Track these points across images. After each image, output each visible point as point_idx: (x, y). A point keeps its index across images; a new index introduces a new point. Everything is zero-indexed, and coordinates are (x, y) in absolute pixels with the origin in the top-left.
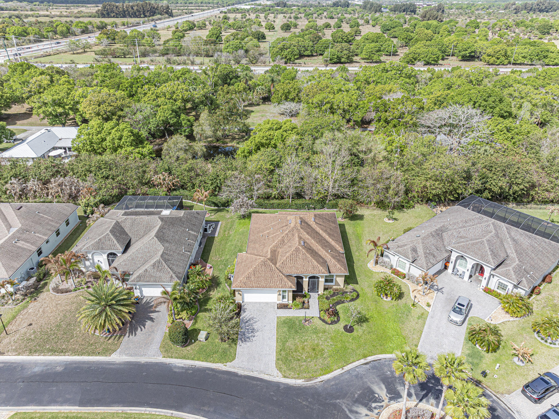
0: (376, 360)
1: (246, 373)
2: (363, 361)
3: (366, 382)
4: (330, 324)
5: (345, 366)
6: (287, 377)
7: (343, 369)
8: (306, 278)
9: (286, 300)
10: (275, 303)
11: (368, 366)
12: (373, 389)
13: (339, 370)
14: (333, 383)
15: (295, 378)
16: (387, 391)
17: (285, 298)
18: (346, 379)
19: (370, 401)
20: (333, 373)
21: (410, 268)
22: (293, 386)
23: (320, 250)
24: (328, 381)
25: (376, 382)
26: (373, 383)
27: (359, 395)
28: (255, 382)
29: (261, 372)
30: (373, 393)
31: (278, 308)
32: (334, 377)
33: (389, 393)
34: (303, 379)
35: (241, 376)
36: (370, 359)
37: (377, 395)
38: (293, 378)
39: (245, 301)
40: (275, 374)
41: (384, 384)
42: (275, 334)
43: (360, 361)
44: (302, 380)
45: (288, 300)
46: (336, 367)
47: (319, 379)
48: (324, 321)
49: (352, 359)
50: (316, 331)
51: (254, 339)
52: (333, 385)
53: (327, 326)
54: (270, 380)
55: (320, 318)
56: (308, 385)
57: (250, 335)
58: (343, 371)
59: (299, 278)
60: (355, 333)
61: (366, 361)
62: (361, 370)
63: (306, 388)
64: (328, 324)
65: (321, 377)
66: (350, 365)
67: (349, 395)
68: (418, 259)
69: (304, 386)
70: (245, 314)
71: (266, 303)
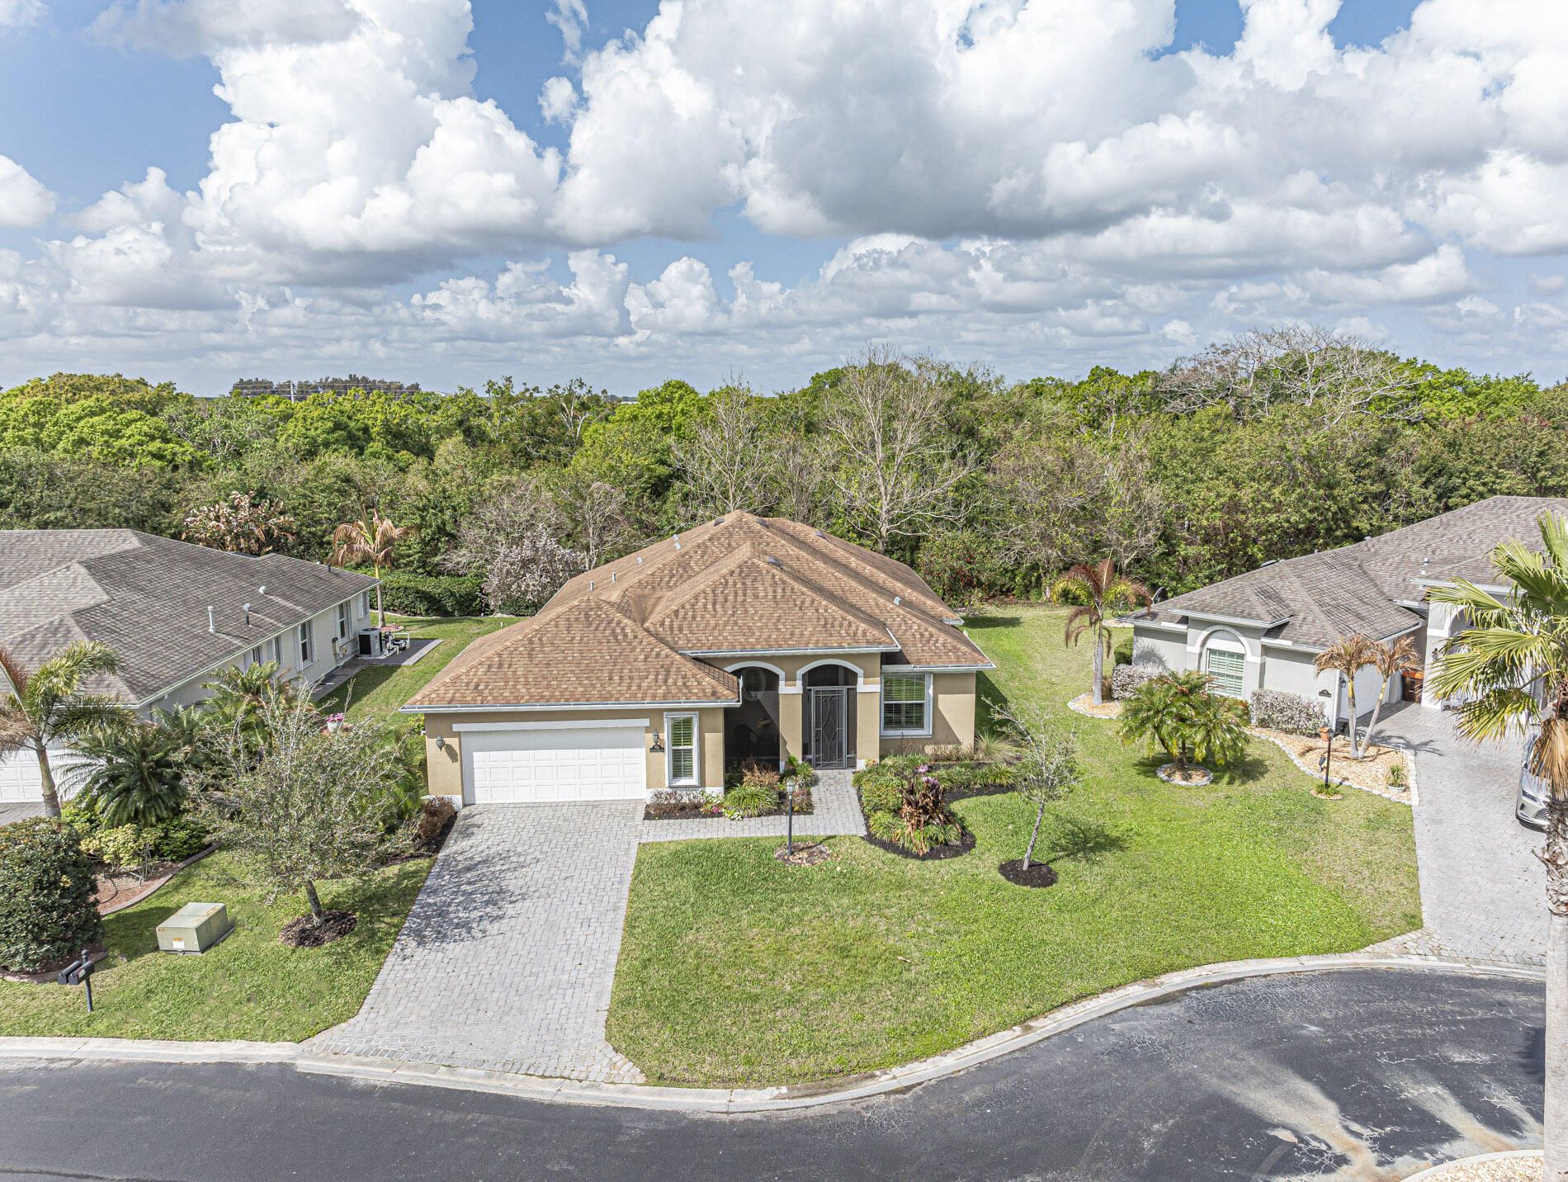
0: (1215, 985)
1: (406, 1076)
2: (1137, 992)
3: (1191, 1076)
4: (924, 858)
5: (1043, 1013)
6: (676, 1082)
7: (1028, 1029)
8: (790, 678)
9: (693, 781)
10: (637, 801)
11: (1175, 1009)
12: (1250, 1105)
13: (1007, 1034)
14: (978, 1092)
15: (728, 1082)
16: (1344, 1109)
17: (689, 774)
18: (1061, 1070)
19: (1255, 1167)
20: (969, 1049)
21: (1263, 666)
22: (708, 1124)
23: (852, 590)
24: (945, 1085)
25: (1254, 1072)
26: (1237, 1078)
27: (1168, 1141)
28: (450, 1117)
29: (509, 1066)
30: (1257, 1123)
31: (648, 816)
32: (981, 1067)
33: (1364, 1122)
34: (778, 1083)
35: (368, 1093)
36: (1174, 981)
37: (1285, 1135)
38: (709, 1082)
39: (481, 797)
40: (599, 1071)
41: (1307, 1077)
42: (624, 904)
43: (1120, 993)
44: (772, 1091)
45: (703, 783)
46: (983, 1022)
47: (885, 1081)
48: (890, 846)
49: (1072, 988)
50: (848, 883)
51: (493, 929)
52: (979, 1103)
53: (913, 864)
54: (560, 1099)
55: (871, 838)
56: (818, 1111)
57: (475, 914)
58: (1032, 1038)
59: (758, 681)
60: (1063, 888)
61: (1156, 992)
62: (1143, 1028)
63: (797, 1128)
64: (916, 857)
65: (896, 1071)
66: (1068, 1011)
67: (1093, 1144)
68: (1297, 621)
69: (785, 1116)
70: (465, 844)
71: (587, 804)
